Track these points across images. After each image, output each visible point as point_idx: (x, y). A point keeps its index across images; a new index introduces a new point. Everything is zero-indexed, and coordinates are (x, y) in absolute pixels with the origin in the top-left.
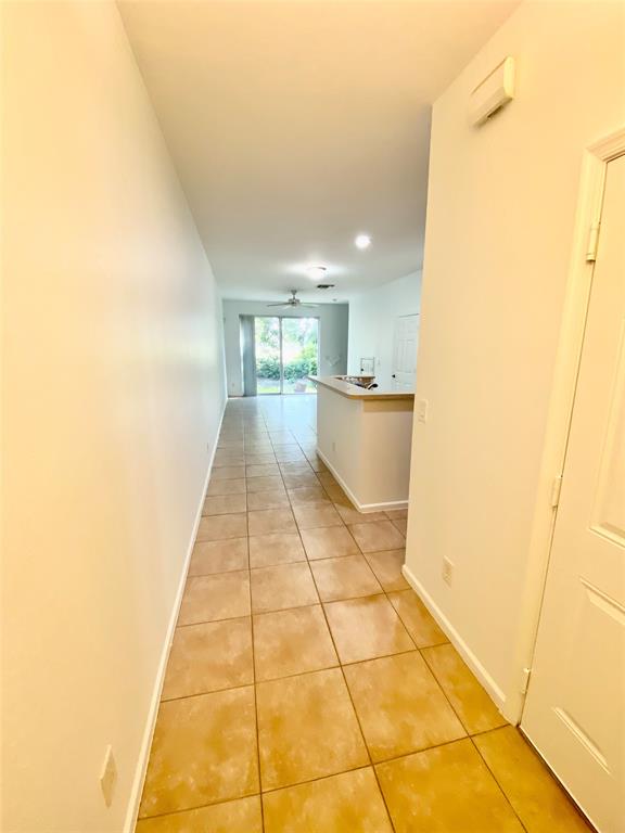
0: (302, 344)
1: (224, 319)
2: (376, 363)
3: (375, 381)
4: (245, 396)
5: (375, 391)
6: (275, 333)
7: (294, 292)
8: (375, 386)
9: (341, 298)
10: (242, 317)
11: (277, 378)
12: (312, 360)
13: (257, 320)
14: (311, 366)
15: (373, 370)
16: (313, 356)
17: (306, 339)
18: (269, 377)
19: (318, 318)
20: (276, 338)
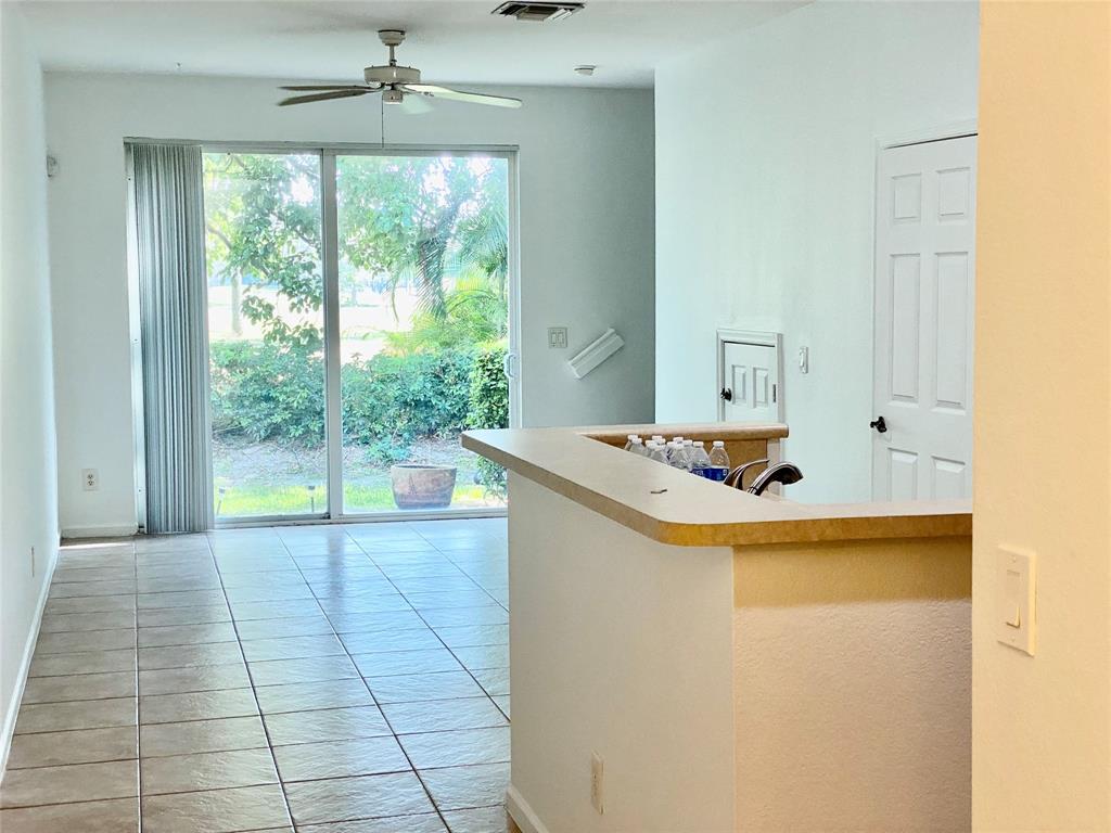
0: (432, 276)
1: (51, 161)
2: (794, 359)
3: (789, 453)
4: (148, 531)
5: (788, 504)
6: (297, 222)
7: (393, 35)
8: (788, 475)
9: (615, 62)
10: (140, 153)
11: (311, 439)
12: (486, 348)
13: (211, 161)
14: (478, 380)
15: (777, 394)
16: (485, 332)
17: (454, 247)
18: (274, 433)
19: (507, 151)
20: (302, 249)
